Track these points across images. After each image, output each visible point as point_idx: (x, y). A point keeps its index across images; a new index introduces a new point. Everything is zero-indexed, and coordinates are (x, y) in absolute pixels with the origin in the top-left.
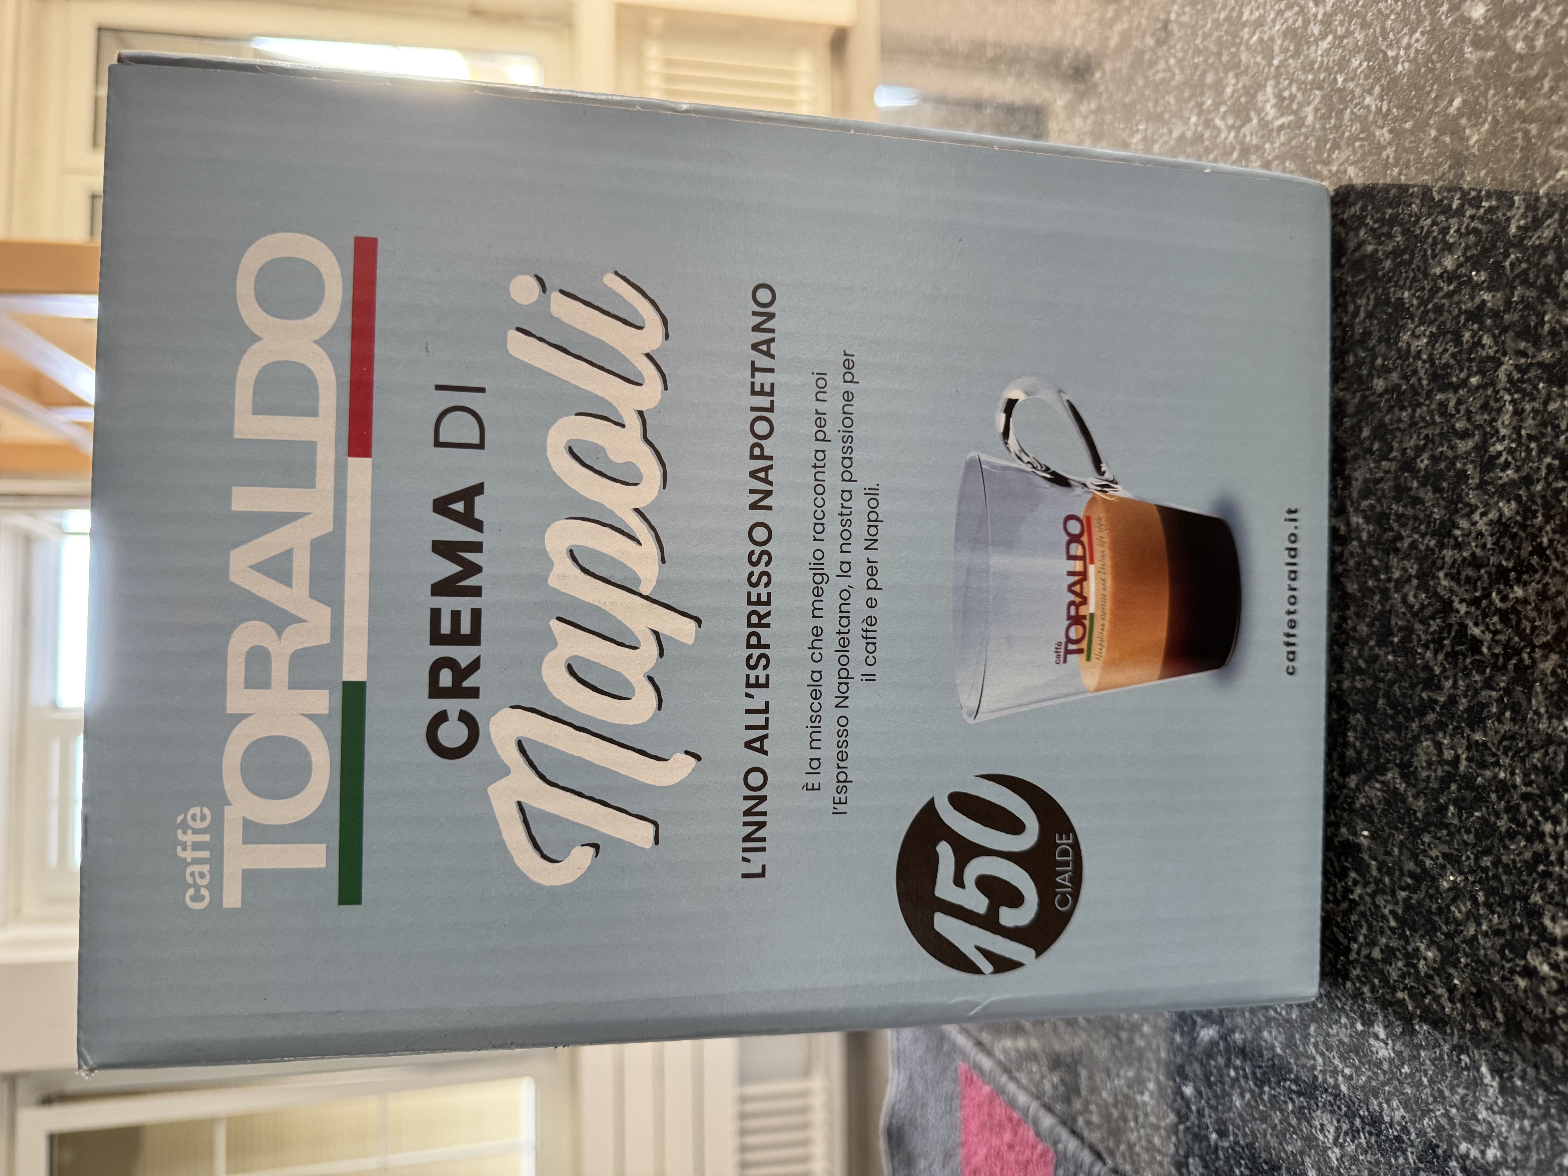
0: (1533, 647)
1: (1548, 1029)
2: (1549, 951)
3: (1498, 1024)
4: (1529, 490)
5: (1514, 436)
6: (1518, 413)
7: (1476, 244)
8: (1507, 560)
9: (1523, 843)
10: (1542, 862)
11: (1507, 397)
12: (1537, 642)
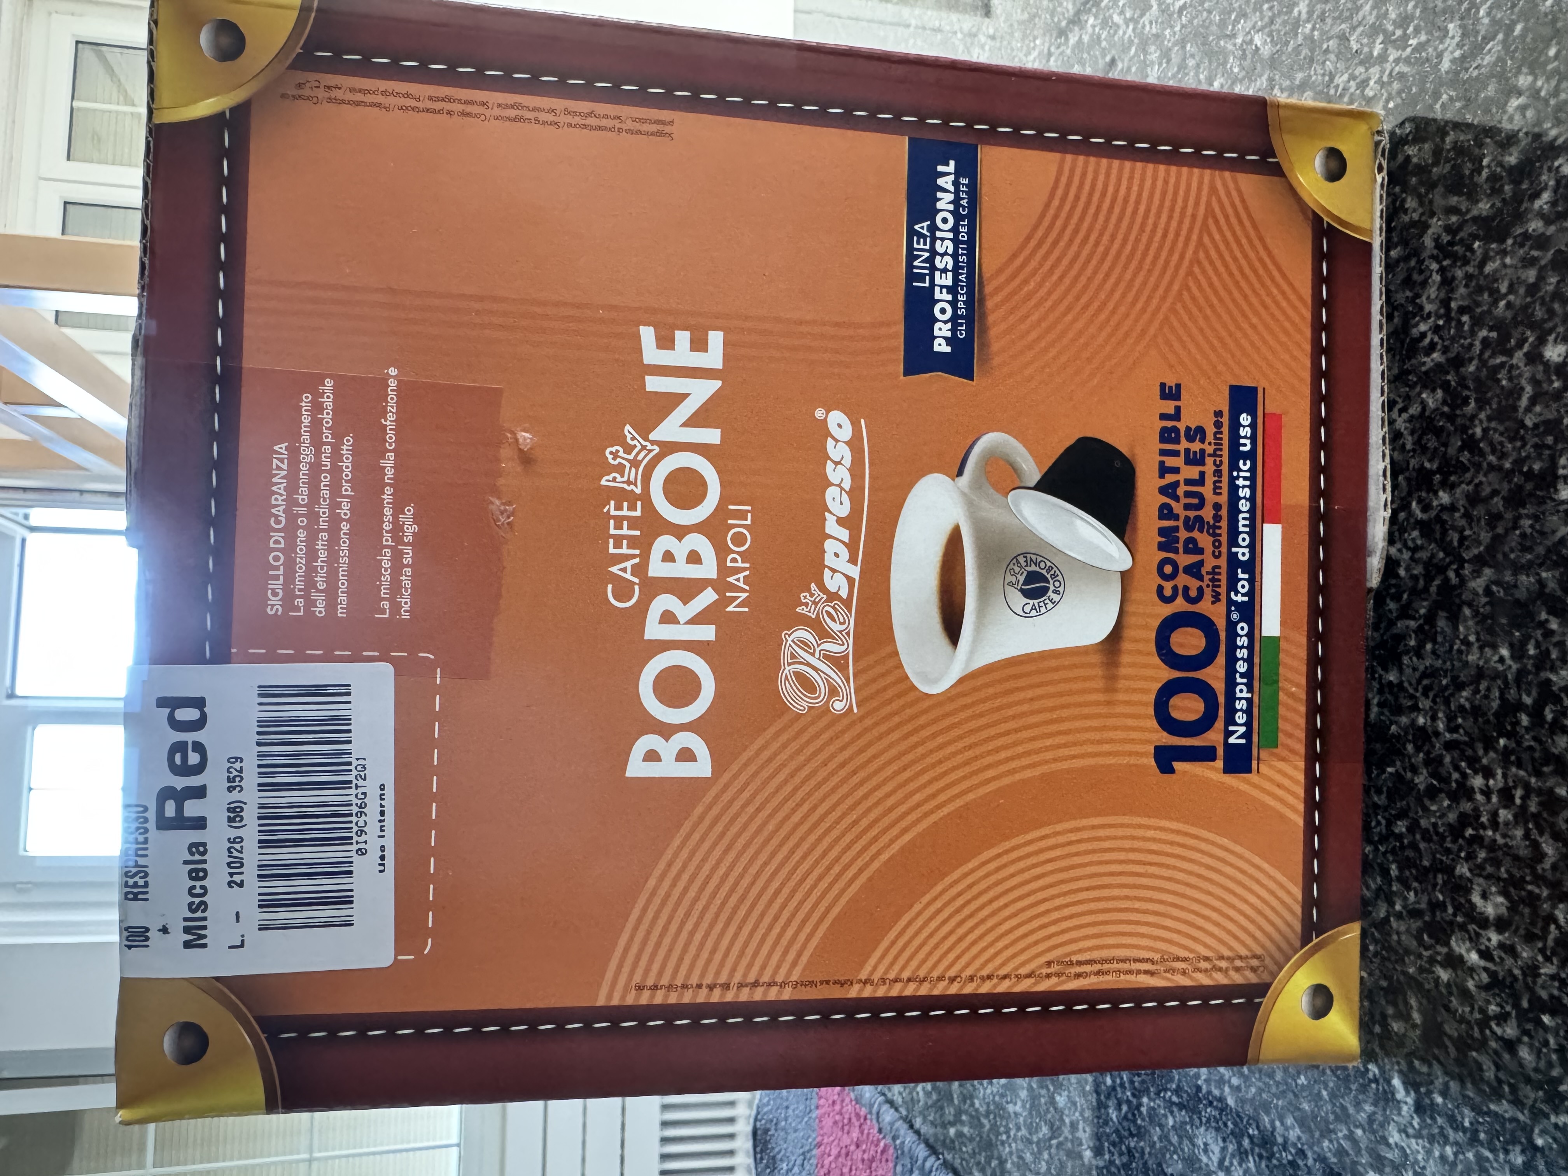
0: (1462, 562)
1: (1476, 1033)
2: (1478, 935)
3: (1414, 1026)
4: (1457, 373)
5: (1442, 311)
6: (1448, 283)
7: (1399, 93)
8: (1430, 460)
9: (1446, 803)
10: (1470, 825)
11: (1435, 266)
12: (1466, 556)
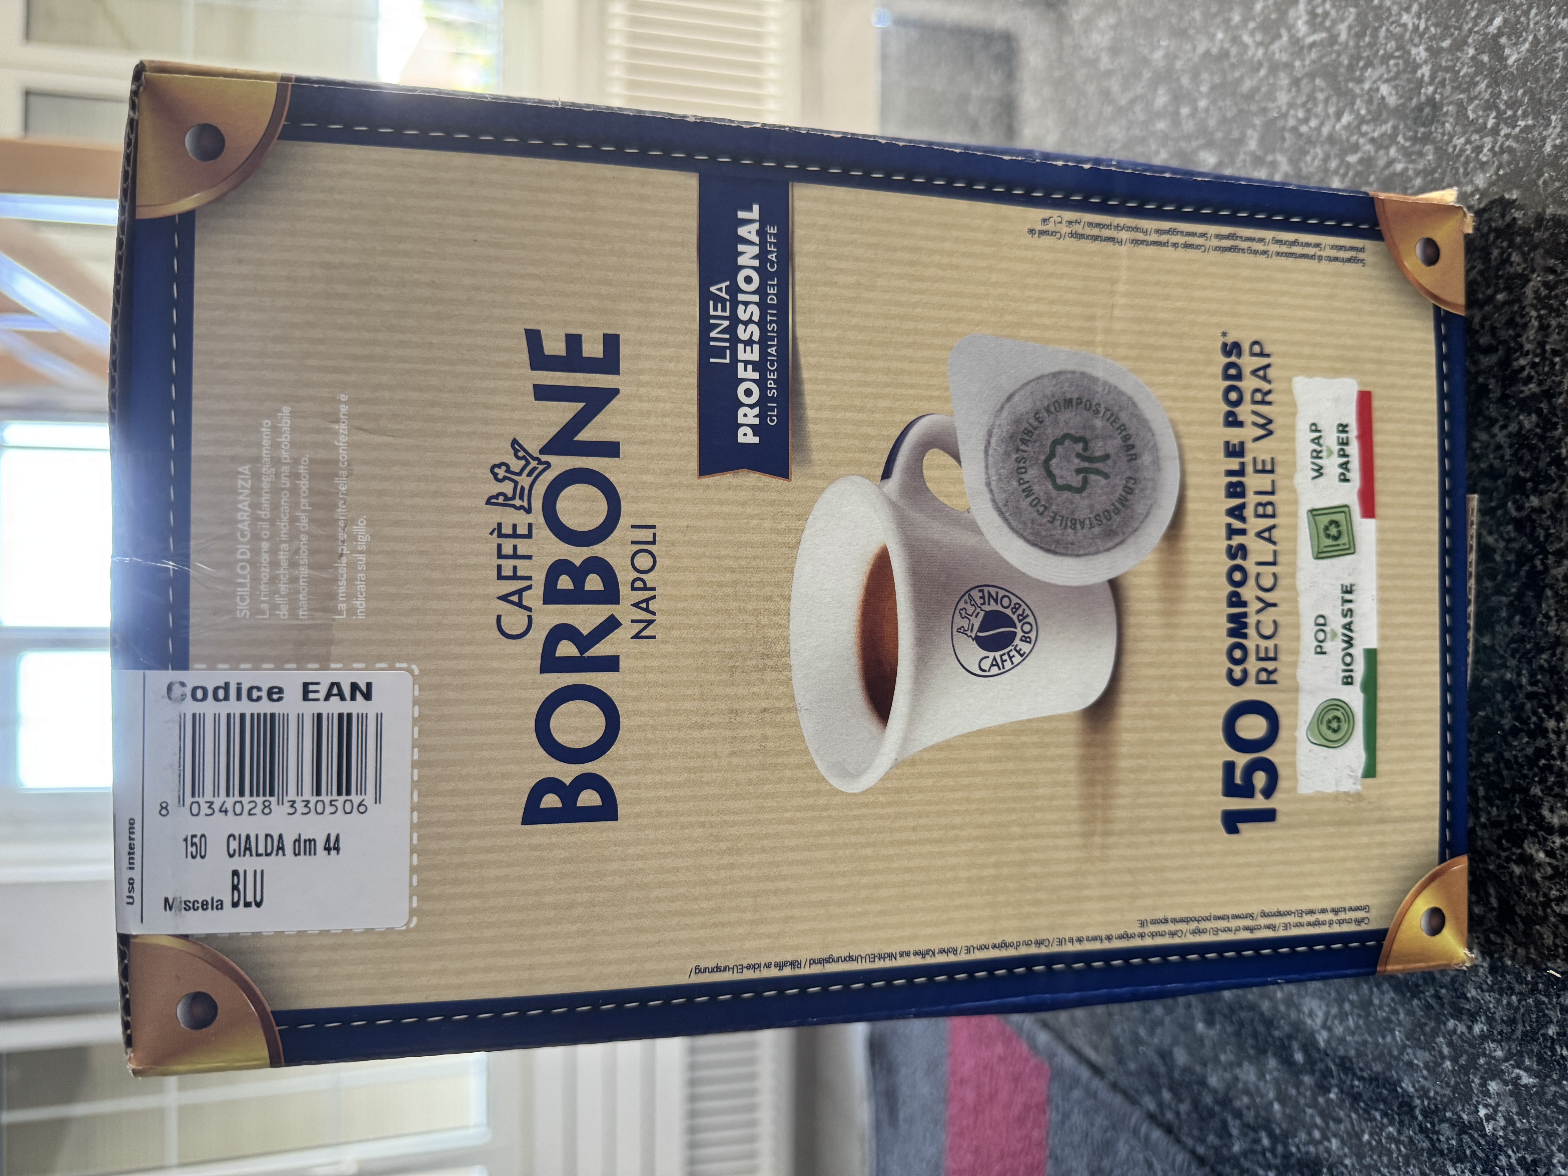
0: (1546, 553)
1: (1540, 912)
2: (1545, 839)
3: (1492, 909)
4: (1550, 403)
5: (1538, 351)
6: (1544, 328)
7: (1509, 163)
8: (1525, 470)
9: (1526, 740)
10: (1543, 757)
11: (1534, 314)
12: (1551, 549)
